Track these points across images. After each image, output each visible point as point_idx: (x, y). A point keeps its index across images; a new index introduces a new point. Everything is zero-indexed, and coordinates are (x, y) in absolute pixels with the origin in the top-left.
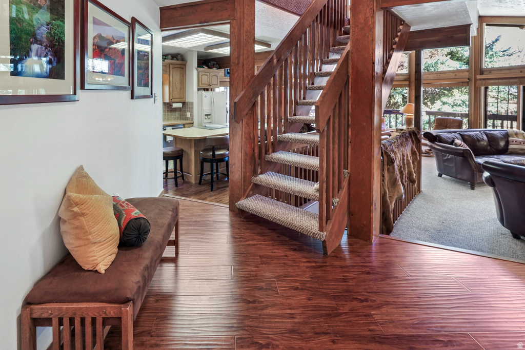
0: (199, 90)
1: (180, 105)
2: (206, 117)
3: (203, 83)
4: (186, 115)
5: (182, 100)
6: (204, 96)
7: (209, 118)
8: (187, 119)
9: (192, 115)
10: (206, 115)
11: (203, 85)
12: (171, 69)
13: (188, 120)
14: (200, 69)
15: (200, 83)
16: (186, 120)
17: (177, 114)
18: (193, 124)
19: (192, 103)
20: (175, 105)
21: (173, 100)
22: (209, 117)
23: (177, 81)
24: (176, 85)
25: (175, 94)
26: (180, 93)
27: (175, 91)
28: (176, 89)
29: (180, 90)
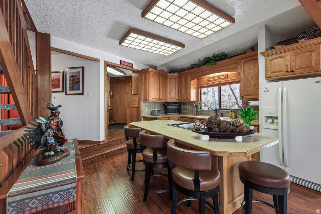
18: (258, 127)
21: (245, 97)
23: (249, 76)
24: (249, 80)
25: (247, 91)
26: (254, 89)
27: (248, 88)
28: (249, 85)
29: (255, 86)
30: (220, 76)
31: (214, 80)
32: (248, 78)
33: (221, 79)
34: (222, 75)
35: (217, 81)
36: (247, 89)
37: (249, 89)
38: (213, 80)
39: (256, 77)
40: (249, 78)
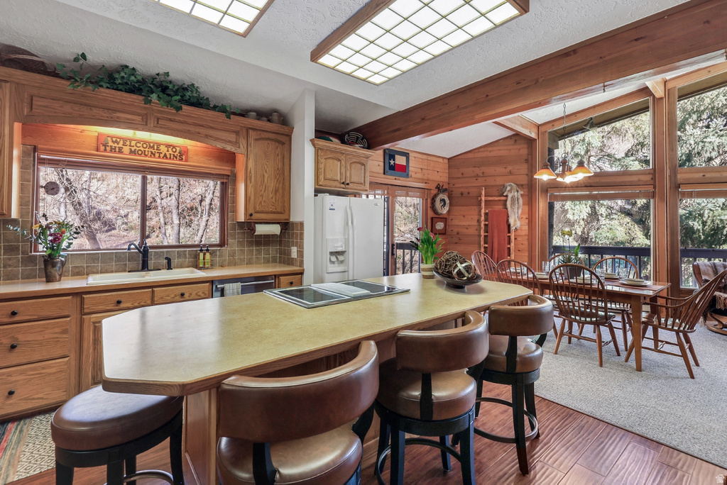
0: (317, 192)
1: (275, 229)
2: (334, 259)
3: (328, 176)
4: (289, 253)
5: (282, 217)
6: (328, 206)
7: (342, 262)
8: (290, 262)
9: (301, 253)
10: (332, 253)
11: (327, 183)
12: (251, 141)
13: (292, 264)
14: (321, 143)
15: (322, 177)
16: (289, 264)
17: (273, 250)
18: (302, 273)
19: (302, 224)
20: (261, 229)
21: (256, 216)
22: (341, 258)
23: (266, 172)
24: (266, 181)
25: (261, 202)
26: (274, 200)
27: (262, 196)
28: (265, 191)
29: (276, 194)
30: (159, 145)
31: (132, 152)
32: (264, 176)
33: (165, 155)
34: (168, 146)
35: (147, 158)
36: (261, 198)
37: (264, 199)
38: (126, 149)
39: (278, 177)
40: (266, 176)
